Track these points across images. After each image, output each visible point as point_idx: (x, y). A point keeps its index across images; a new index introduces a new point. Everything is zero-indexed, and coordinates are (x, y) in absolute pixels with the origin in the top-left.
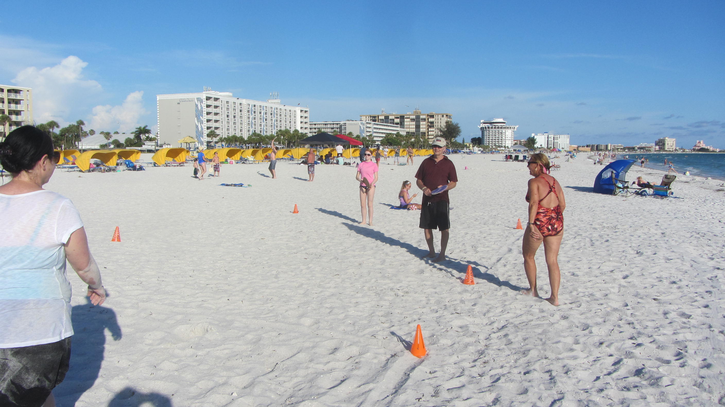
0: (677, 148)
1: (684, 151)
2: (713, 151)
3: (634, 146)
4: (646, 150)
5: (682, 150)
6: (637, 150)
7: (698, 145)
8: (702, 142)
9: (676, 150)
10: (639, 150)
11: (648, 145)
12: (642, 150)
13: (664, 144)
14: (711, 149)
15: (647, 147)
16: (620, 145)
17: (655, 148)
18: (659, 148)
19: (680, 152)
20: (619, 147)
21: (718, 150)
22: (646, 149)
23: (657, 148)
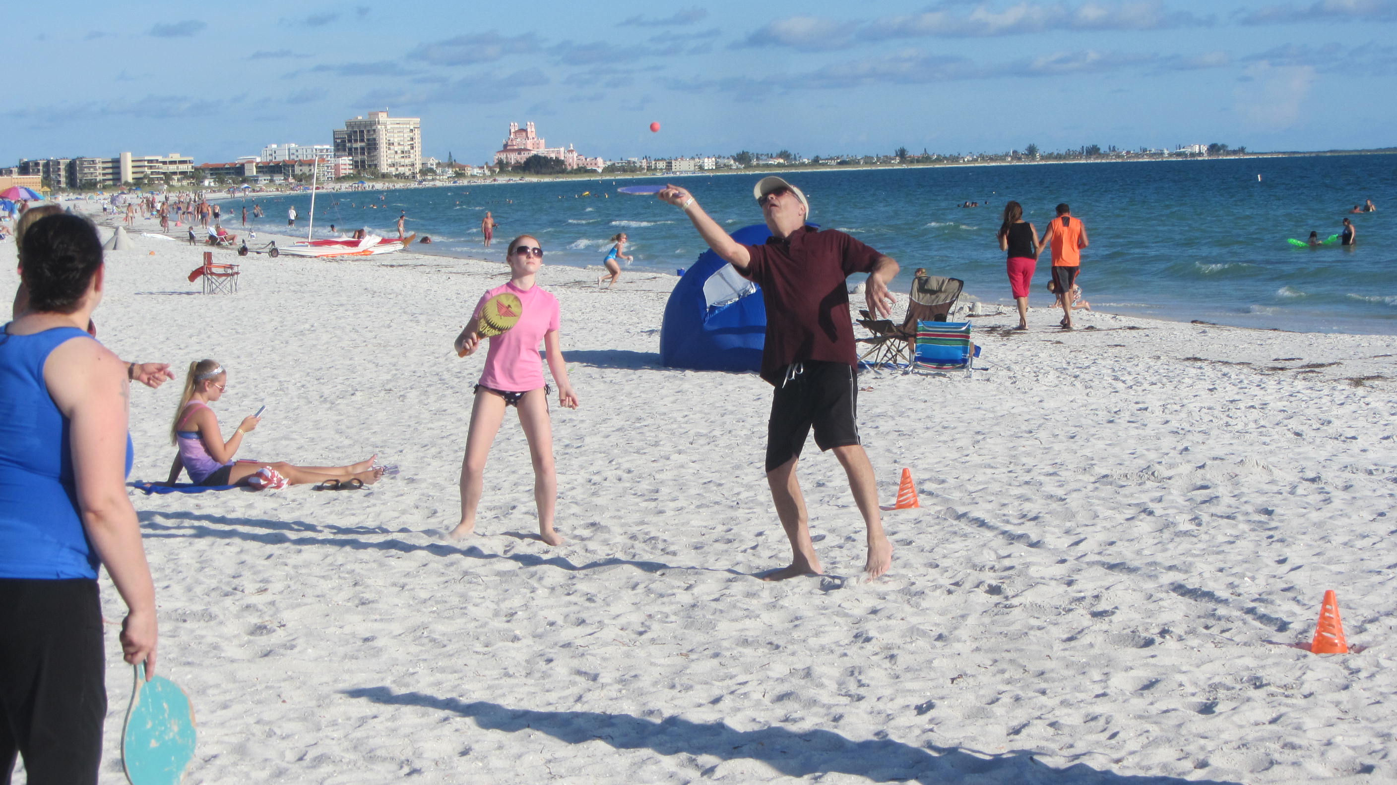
0: (432, 162)
1: (459, 175)
2: (582, 170)
3: (239, 160)
4: (299, 179)
5: (450, 172)
6: (255, 180)
7: (518, 142)
8: (531, 130)
9: (426, 171)
10: (263, 180)
11: (303, 154)
12: (279, 179)
13: (372, 146)
14: (573, 160)
15: (302, 163)
16: (176, 157)
17: (337, 167)
18: (355, 164)
19: (444, 179)
20: (172, 168)
21: (601, 165)
22: (298, 170)
23: (345, 163)
